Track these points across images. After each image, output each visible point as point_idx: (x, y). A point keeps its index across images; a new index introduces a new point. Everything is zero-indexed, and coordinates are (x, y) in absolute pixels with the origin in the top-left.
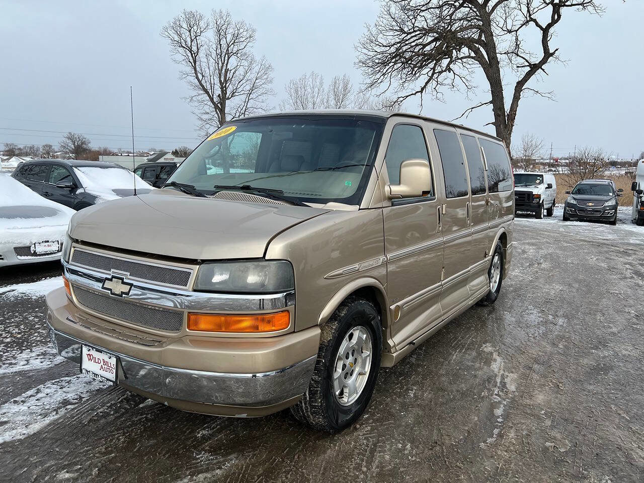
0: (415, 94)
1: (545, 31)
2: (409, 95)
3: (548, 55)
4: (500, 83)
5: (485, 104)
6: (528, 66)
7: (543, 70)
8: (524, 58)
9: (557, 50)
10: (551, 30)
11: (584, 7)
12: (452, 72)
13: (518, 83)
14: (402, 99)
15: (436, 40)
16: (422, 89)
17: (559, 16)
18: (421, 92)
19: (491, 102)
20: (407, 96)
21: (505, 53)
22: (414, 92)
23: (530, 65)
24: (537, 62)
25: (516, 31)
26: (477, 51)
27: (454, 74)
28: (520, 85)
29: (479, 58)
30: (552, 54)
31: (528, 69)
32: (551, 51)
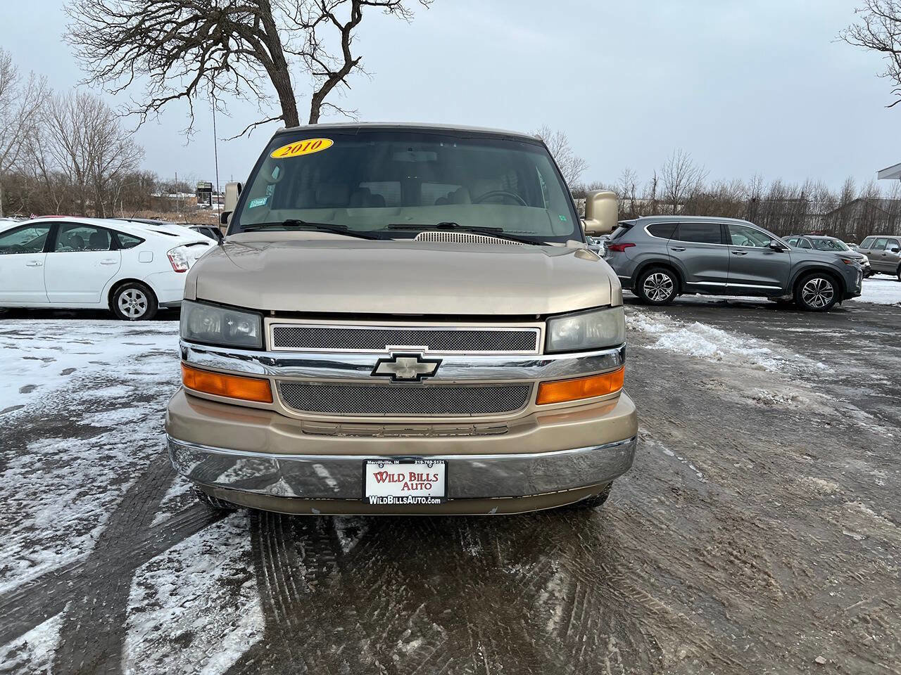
0: (179, 97)
1: (345, 31)
2: (170, 98)
3: (350, 63)
4: (292, 93)
5: (275, 119)
6: (326, 74)
7: (344, 81)
8: (321, 64)
9: (360, 58)
10: (352, 32)
11: (391, 9)
12: (231, 70)
13: (315, 95)
14: (158, 102)
15: (195, 19)
16: (189, 90)
17: (360, 16)
18: (188, 94)
19: (281, 118)
20: (167, 99)
21: (299, 54)
22: (177, 95)
23: (329, 74)
24: (338, 71)
25: (313, 26)
26: (256, 45)
27: (237, 74)
28: (318, 98)
29: (259, 54)
30: (355, 63)
31: (327, 78)
32: (354, 59)
